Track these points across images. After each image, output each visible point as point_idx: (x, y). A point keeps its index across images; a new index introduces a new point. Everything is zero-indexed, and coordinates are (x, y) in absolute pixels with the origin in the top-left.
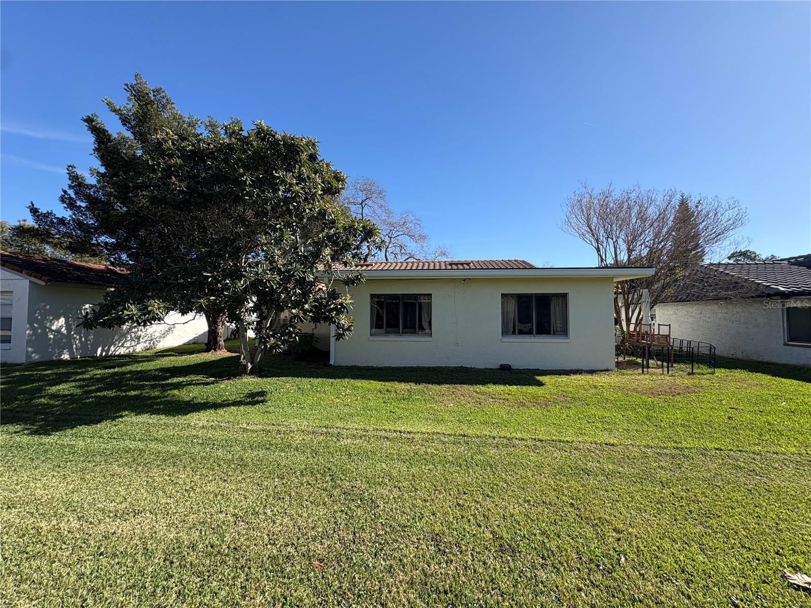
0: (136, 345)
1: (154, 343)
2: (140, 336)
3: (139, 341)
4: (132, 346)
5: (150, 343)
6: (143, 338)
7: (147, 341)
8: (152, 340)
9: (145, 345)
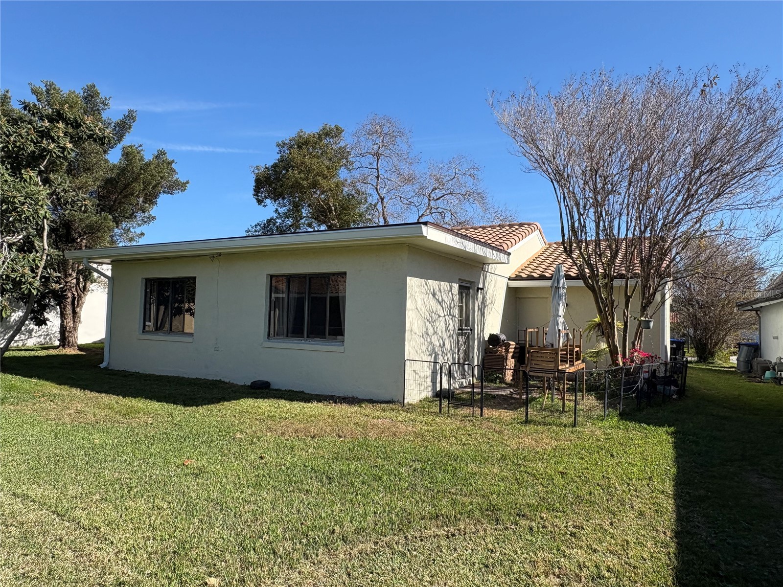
0: (26, 339)
1: (50, 339)
2: (32, 330)
3: (31, 335)
4: (22, 340)
5: (45, 339)
6: (36, 332)
7: (41, 335)
8: (48, 335)
9: (39, 340)
